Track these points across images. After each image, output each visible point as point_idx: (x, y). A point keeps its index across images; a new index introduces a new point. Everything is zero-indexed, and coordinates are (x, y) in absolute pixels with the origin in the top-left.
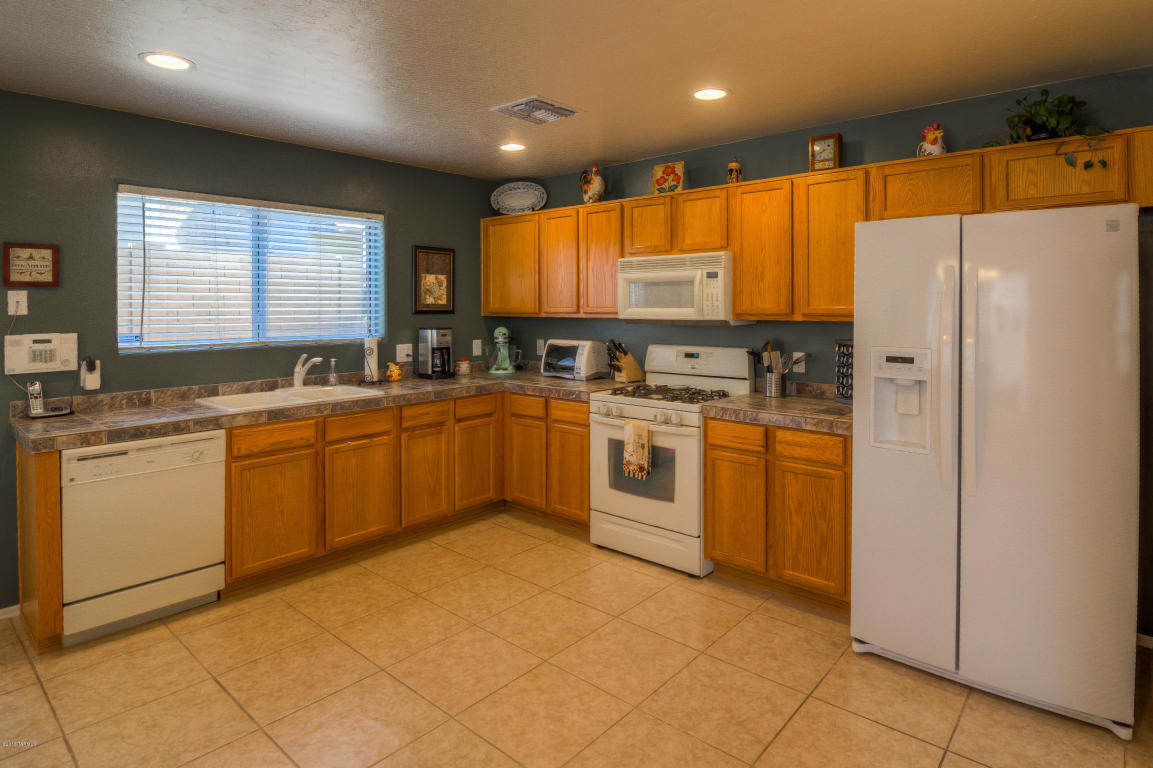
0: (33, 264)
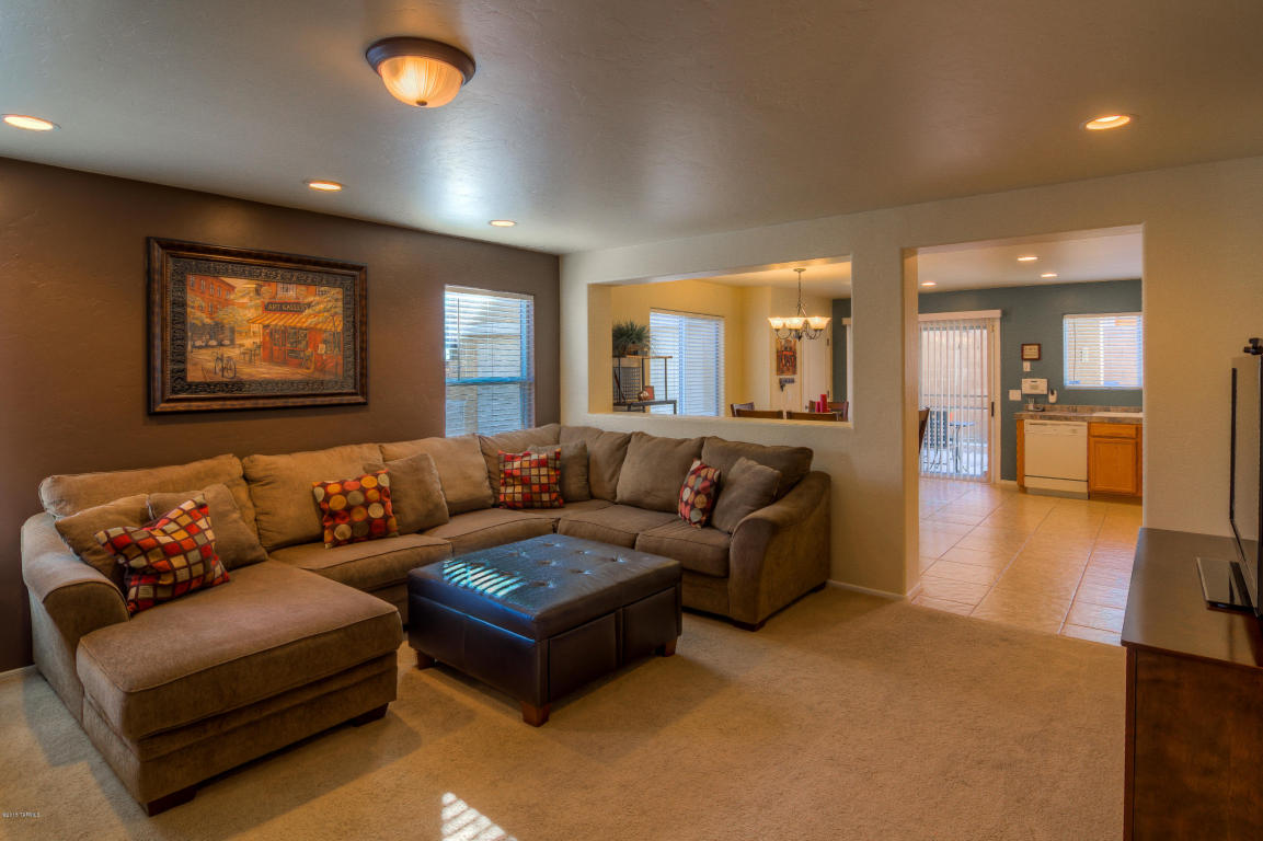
0: (1031, 352)
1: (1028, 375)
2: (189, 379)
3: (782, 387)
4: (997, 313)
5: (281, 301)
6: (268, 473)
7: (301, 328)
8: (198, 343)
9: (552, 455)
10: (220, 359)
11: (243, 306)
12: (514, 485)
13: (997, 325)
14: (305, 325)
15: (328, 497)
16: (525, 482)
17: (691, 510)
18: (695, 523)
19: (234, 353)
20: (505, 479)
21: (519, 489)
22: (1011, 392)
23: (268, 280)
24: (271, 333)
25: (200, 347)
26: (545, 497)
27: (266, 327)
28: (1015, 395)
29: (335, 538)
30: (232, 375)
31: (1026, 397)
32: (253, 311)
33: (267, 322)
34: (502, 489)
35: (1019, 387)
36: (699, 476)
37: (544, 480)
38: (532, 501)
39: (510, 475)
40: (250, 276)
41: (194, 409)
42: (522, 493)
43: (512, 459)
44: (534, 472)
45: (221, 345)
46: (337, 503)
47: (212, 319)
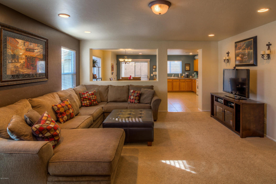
0: (154, 67)
1: (154, 71)
2: (7, 74)
3: (112, 74)
4: (149, 60)
5: (30, 48)
6: (38, 104)
7: (34, 57)
8: (10, 61)
9: (94, 92)
10: (15, 67)
11: (21, 49)
12: (86, 101)
13: (149, 62)
14: (35, 56)
15: (59, 109)
16: (89, 99)
17: (135, 100)
18: (137, 103)
19: (18, 65)
20: (83, 99)
21: (88, 101)
22: (151, 74)
23: (27, 41)
24: (27, 58)
25: (10, 63)
26: (95, 103)
27: (26, 56)
28: (152, 75)
29: (64, 120)
30: (18, 72)
31: (154, 75)
32: (23, 51)
33: (26, 55)
34: (83, 102)
35: (153, 73)
36: (135, 93)
37: (94, 98)
38: (92, 104)
39: (85, 98)
40: (23, 39)
41: (10, 84)
42: (89, 102)
43: (84, 94)
44: (91, 97)
45: (15, 62)
46: (62, 110)
47: (13, 53)
